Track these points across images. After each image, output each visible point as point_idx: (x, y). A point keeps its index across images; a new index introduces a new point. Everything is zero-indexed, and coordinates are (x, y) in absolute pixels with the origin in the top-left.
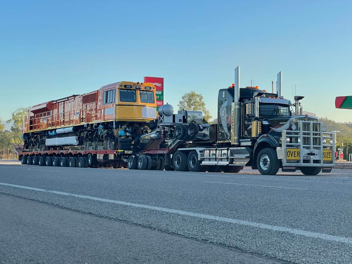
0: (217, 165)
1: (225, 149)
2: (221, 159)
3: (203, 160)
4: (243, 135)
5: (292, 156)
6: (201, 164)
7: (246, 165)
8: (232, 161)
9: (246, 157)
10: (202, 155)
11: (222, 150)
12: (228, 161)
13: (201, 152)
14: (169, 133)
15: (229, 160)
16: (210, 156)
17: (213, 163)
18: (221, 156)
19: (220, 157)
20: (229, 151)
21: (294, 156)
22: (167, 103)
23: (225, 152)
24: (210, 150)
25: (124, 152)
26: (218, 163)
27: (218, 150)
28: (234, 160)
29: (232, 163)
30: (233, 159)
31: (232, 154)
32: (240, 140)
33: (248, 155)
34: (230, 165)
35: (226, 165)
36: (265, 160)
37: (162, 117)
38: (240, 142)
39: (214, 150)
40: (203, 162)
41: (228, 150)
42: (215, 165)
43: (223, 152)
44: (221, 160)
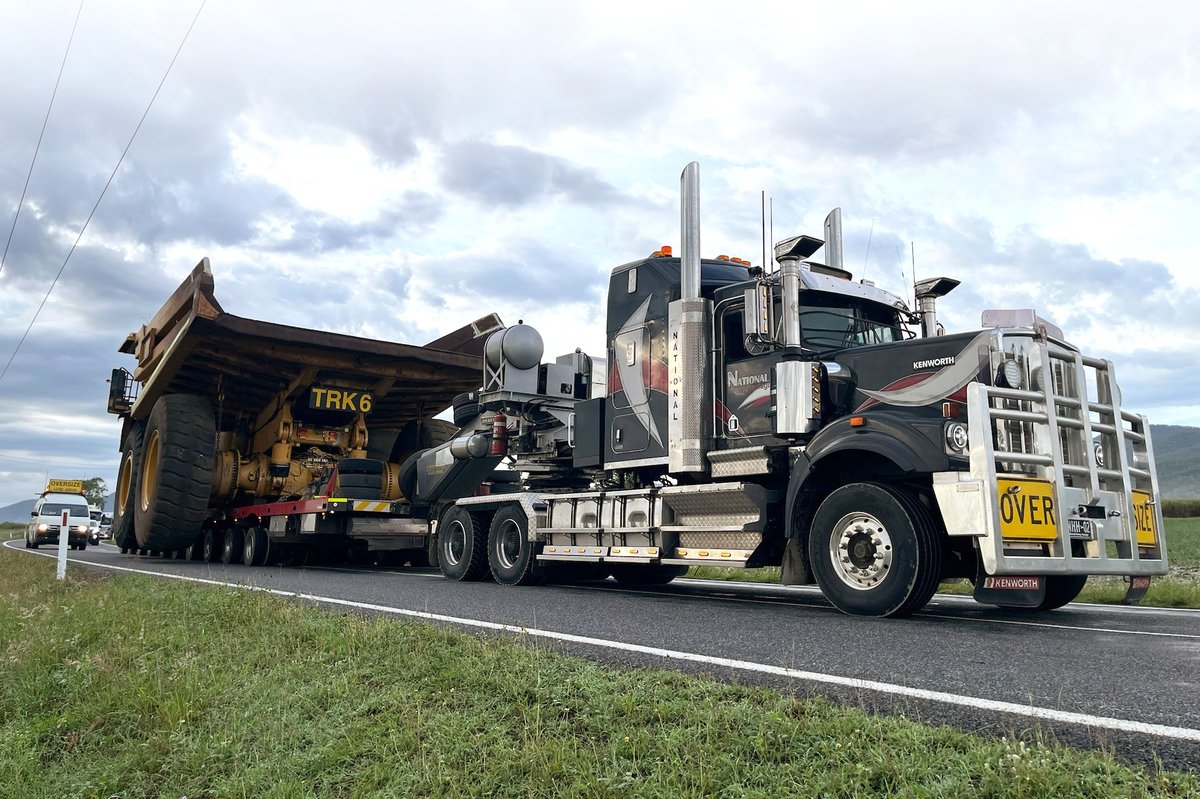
0: (607, 559)
1: (639, 496)
2: (624, 536)
3: (546, 539)
4: (719, 432)
5: (1022, 522)
6: (539, 557)
7: (747, 562)
8: (673, 542)
9: (749, 528)
10: (542, 523)
11: (625, 498)
12: (654, 546)
13: (538, 508)
14: (520, 434)
15: (659, 541)
16: (574, 525)
17: (590, 552)
18: (623, 524)
19: (618, 529)
20: (659, 503)
21: (1034, 522)
22: (521, 322)
23: (643, 505)
24: (575, 501)
25: (350, 503)
26: (609, 555)
27: (609, 499)
28: (683, 539)
29: (672, 554)
30: (677, 534)
31: (672, 512)
32: (709, 454)
33: (755, 518)
34: (664, 561)
35: (648, 561)
36: (861, 537)
37: (500, 370)
38: (707, 463)
39: (594, 499)
40: (547, 549)
41: (652, 497)
42: (597, 560)
43: (632, 506)
44: (624, 538)
